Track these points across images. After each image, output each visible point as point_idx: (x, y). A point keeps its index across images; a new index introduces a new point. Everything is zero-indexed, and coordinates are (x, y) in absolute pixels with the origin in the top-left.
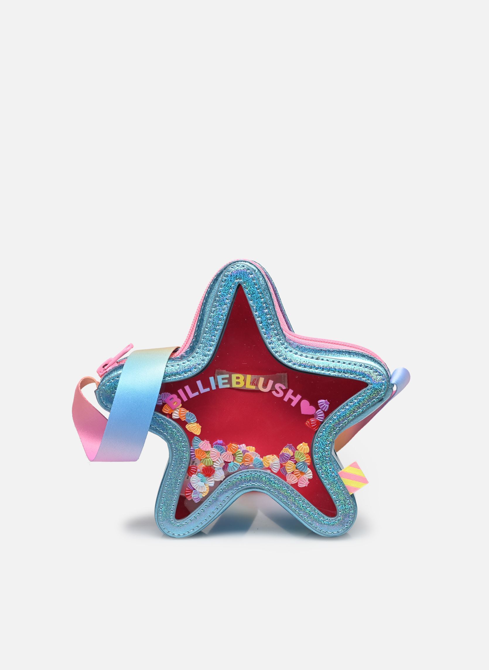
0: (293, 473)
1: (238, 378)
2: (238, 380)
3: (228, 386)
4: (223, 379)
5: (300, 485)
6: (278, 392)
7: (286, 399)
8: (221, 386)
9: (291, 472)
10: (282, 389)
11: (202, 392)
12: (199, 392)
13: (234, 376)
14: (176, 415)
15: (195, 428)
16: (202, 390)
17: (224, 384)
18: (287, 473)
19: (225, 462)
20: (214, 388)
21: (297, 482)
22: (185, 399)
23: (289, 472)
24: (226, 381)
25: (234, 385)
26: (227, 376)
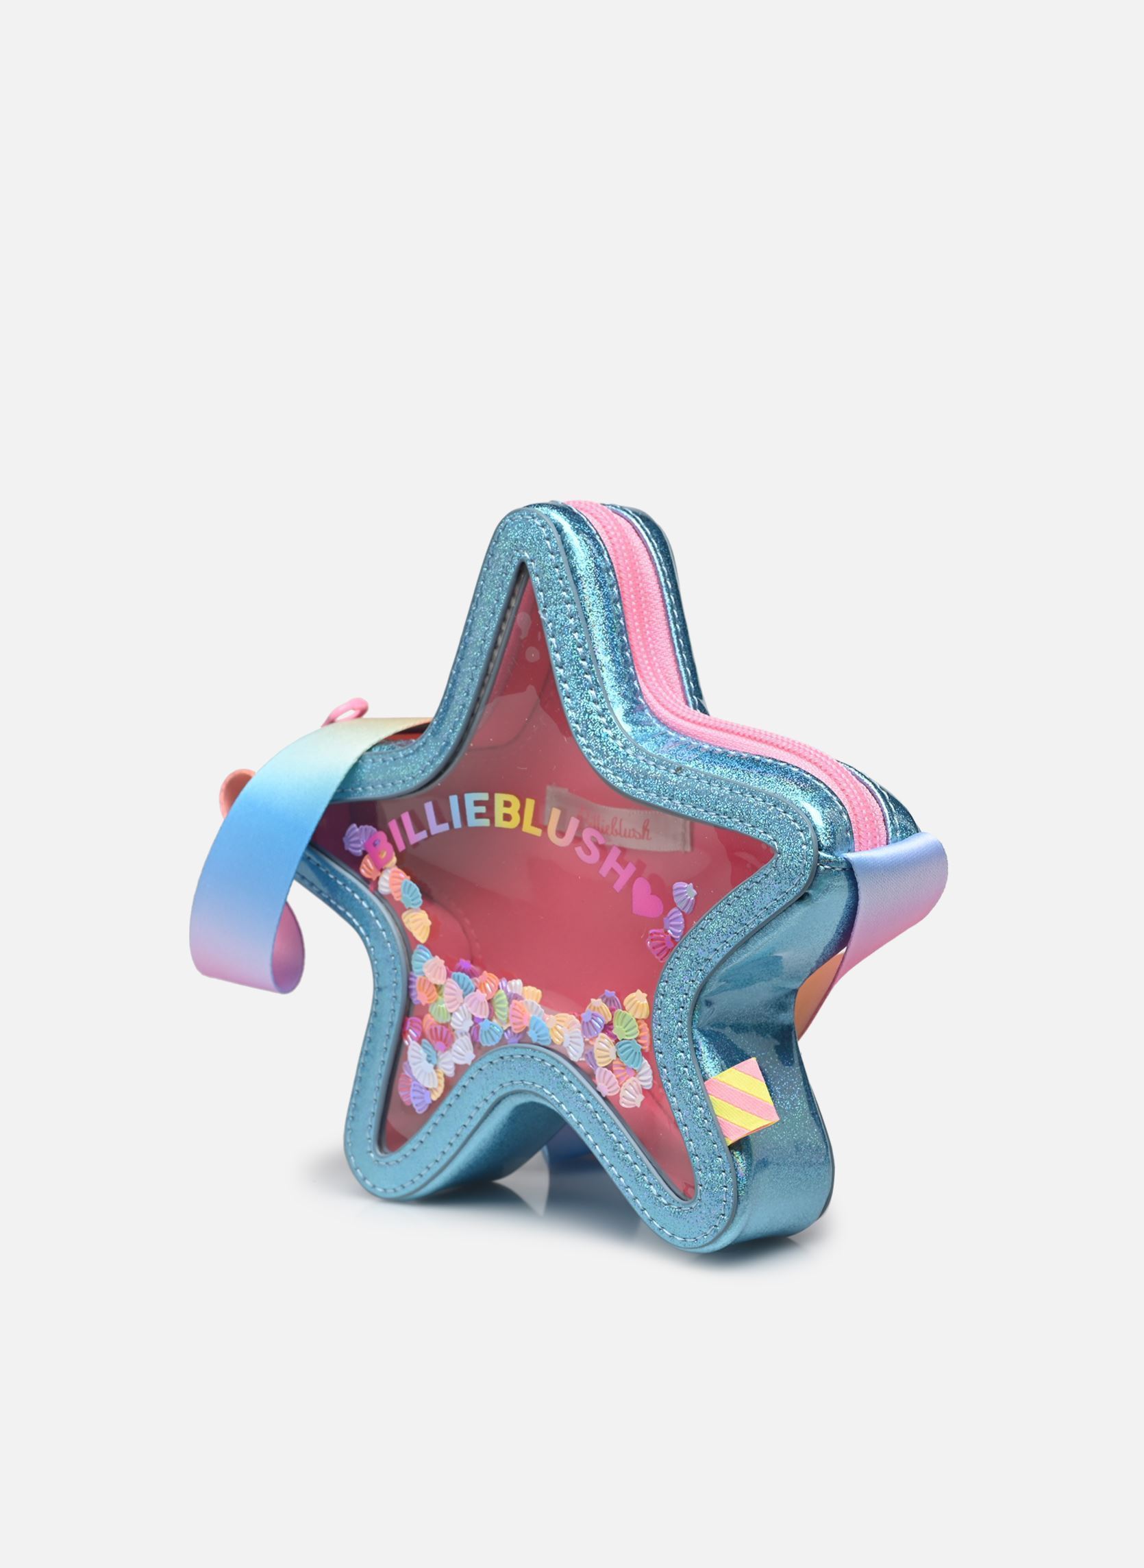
0: (610, 1067)
1: (507, 804)
2: (507, 811)
3: (485, 822)
4: (477, 803)
5: (624, 1103)
6: (588, 852)
7: (604, 871)
8: (472, 822)
9: (606, 1065)
10: (596, 844)
11: (433, 832)
12: (429, 832)
13: (500, 798)
14: (384, 886)
15: (419, 923)
16: (436, 828)
17: (479, 816)
18: (598, 1067)
19: (473, 1018)
20: (457, 824)
21: (617, 1092)
22: (401, 847)
23: (601, 1062)
24: (482, 809)
25: (500, 822)
26: (484, 796)
